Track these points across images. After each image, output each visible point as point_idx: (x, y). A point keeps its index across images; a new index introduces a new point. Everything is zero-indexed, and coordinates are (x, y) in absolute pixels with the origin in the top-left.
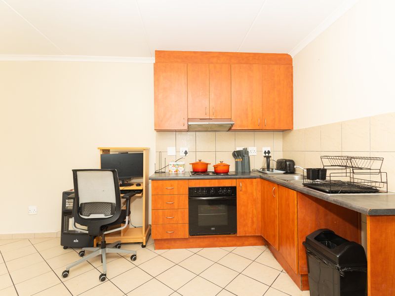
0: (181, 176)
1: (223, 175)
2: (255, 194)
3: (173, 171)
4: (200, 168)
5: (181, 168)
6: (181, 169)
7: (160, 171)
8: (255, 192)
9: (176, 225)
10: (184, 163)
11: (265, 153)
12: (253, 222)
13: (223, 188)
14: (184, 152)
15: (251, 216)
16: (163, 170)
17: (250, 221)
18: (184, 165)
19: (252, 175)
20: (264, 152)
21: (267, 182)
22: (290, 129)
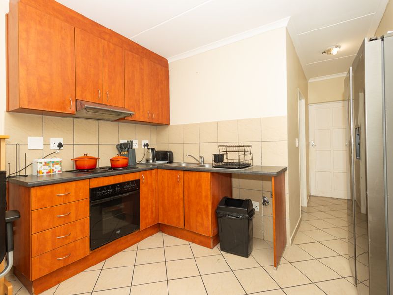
0: (57, 177)
1: (120, 170)
2: (153, 185)
3: (45, 171)
4: (87, 164)
5: (56, 166)
6: (57, 168)
7: (18, 174)
8: (154, 182)
9: (72, 245)
10: (61, 160)
11: (145, 145)
12: (152, 213)
13: (128, 183)
14: (58, 144)
15: (150, 206)
16: (22, 173)
17: (150, 212)
18: (61, 162)
19: (140, 167)
20: (143, 144)
21: (168, 171)
22: (168, 124)
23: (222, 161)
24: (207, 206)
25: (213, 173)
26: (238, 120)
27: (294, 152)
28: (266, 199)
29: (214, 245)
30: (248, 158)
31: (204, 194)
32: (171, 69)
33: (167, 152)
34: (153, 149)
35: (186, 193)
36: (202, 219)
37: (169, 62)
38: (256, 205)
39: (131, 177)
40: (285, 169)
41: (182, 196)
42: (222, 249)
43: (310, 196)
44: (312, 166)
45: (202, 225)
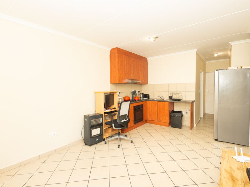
5: (121, 99)
9: (131, 122)
10: (121, 97)
20: (138, 92)
21: (152, 101)
22: (147, 84)
23: (172, 98)
24: (167, 113)
25: (169, 102)
26: (177, 84)
27: (198, 95)
28: (187, 111)
29: (169, 125)
30: (181, 97)
31: (166, 109)
32: (148, 62)
33: (147, 94)
34: (143, 94)
35: (159, 109)
36: (165, 117)
37: (148, 59)
38: (184, 113)
39: (141, 103)
40: (194, 101)
41: (157, 110)
42: (172, 127)
43: (205, 114)
44: (206, 100)
45: (165, 119)
